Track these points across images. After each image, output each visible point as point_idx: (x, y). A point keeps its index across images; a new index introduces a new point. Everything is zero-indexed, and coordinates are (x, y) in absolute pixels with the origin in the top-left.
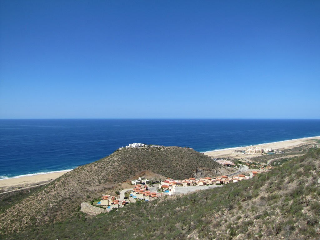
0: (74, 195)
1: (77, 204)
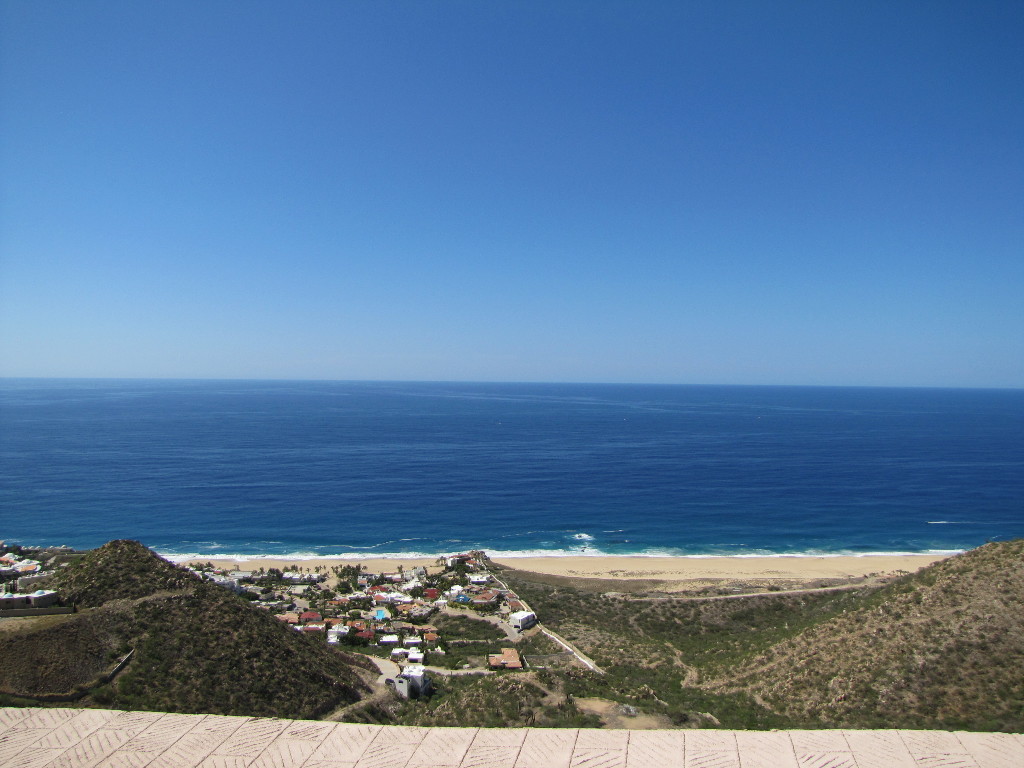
0: (997, 640)
1: (1017, 672)
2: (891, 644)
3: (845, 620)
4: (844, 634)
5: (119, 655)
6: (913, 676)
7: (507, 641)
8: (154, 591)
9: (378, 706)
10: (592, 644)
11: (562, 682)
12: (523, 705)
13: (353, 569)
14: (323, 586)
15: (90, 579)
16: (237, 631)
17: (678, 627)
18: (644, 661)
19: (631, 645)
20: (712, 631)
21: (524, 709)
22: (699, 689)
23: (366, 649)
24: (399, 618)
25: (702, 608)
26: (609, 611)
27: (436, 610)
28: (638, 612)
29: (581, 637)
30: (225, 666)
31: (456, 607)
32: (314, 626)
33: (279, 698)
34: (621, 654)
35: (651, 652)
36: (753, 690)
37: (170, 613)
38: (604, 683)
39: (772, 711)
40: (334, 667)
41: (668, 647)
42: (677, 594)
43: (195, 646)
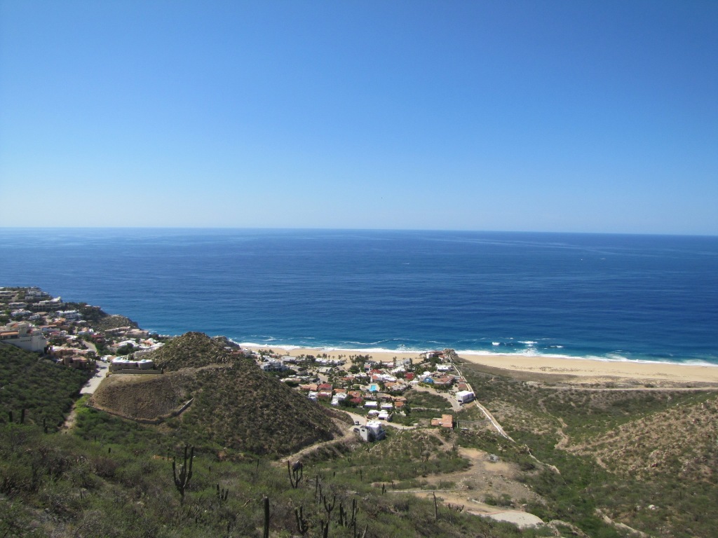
2: (703, 430)
3: (675, 411)
4: (672, 421)
5: (185, 401)
6: (711, 454)
7: (451, 410)
8: (208, 364)
9: (344, 444)
10: (506, 416)
11: (456, 437)
12: (425, 449)
13: (363, 357)
14: (341, 368)
15: (173, 354)
16: (256, 391)
17: (572, 408)
18: (536, 429)
19: (532, 419)
20: (596, 413)
21: (425, 452)
22: (564, 451)
24: (385, 391)
25: (592, 396)
26: (526, 394)
27: (410, 387)
28: (545, 396)
29: (502, 410)
30: (246, 411)
31: (422, 386)
32: (324, 393)
33: (278, 434)
34: (522, 424)
35: (544, 424)
36: (598, 454)
37: (216, 377)
38: (494, 441)
39: (605, 470)
40: (318, 418)
41: (559, 422)
42: (577, 385)
43: (229, 398)
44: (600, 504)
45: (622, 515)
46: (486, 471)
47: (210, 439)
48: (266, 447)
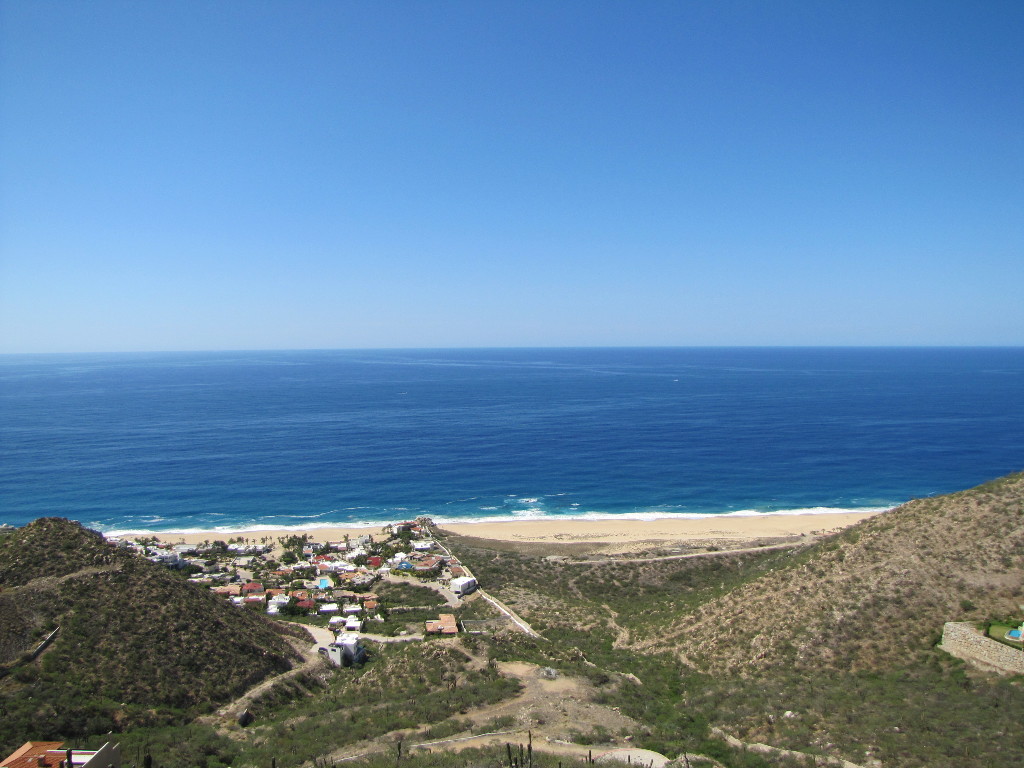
0: (911, 594)
1: (927, 623)
2: (813, 601)
3: (771, 579)
4: (770, 593)
5: (44, 633)
6: (830, 631)
7: (447, 607)
8: (80, 568)
9: (309, 674)
10: (530, 608)
11: (487, 647)
12: (446, 671)
13: (299, 539)
14: (268, 557)
15: (14, 558)
16: (165, 605)
17: (616, 589)
18: (579, 624)
19: (568, 609)
20: (650, 592)
21: (447, 674)
22: (629, 650)
23: (305, 618)
24: (343, 586)
25: (641, 570)
26: (549, 575)
28: (577, 575)
29: (520, 601)
30: (152, 640)
31: (398, 574)
32: (255, 597)
33: (207, 670)
34: (557, 617)
35: (586, 615)
36: (680, 650)
37: (96, 588)
38: (534, 647)
39: (696, 670)
40: (265, 638)
41: (604, 609)
42: (617, 556)
43: (122, 621)
44: (714, 719)
45: (752, 731)
46: (546, 693)
47: (95, 691)
48: (192, 693)
